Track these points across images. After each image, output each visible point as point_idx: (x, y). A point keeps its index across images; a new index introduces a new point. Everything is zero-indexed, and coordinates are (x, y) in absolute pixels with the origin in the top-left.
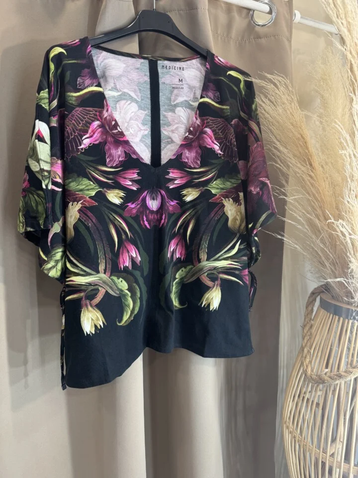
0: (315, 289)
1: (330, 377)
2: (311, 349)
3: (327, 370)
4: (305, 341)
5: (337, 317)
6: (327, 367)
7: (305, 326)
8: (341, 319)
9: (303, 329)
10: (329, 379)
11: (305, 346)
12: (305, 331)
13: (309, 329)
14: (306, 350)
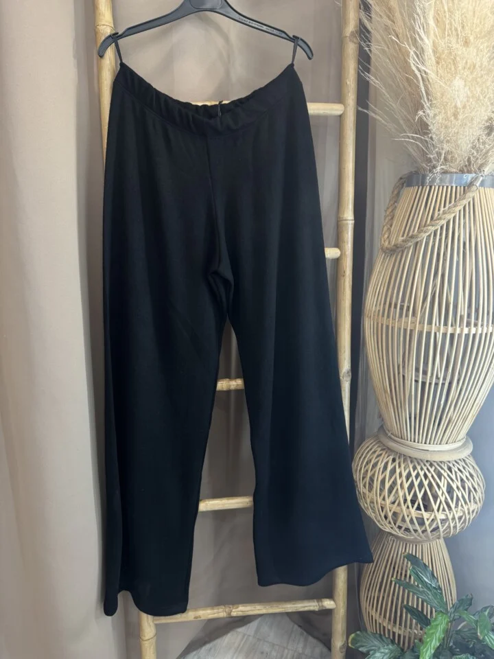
2: (391, 226)
4: (386, 221)
6: (403, 236)
7: (388, 208)
9: (386, 211)
11: (386, 225)
12: (388, 213)
13: (392, 211)
14: (385, 228)
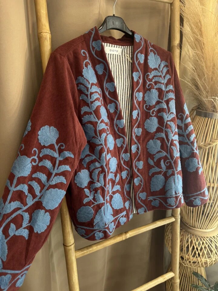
0: (193, 108)
1: (205, 146)
3: (202, 143)
5: (207, 118)
8: (210, 119)
10: (204, 146)
